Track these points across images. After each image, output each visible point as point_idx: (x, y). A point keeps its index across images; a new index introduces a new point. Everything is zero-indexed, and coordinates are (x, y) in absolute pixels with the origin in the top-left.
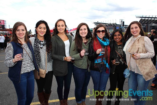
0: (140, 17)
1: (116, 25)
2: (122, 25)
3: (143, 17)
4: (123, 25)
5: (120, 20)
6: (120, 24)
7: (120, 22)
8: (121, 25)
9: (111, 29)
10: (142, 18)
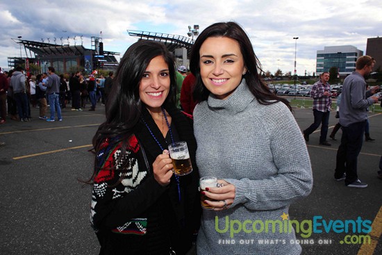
0: (138, 35)
1: (82, 51)
2: (98, 51)
3: (145, 36)
4: (102, 52)
5: (93, 40)
6: (94, 48)
7: (94, 44)
8: (96, 50)
9: (71, 59)
10: (143, 38)
